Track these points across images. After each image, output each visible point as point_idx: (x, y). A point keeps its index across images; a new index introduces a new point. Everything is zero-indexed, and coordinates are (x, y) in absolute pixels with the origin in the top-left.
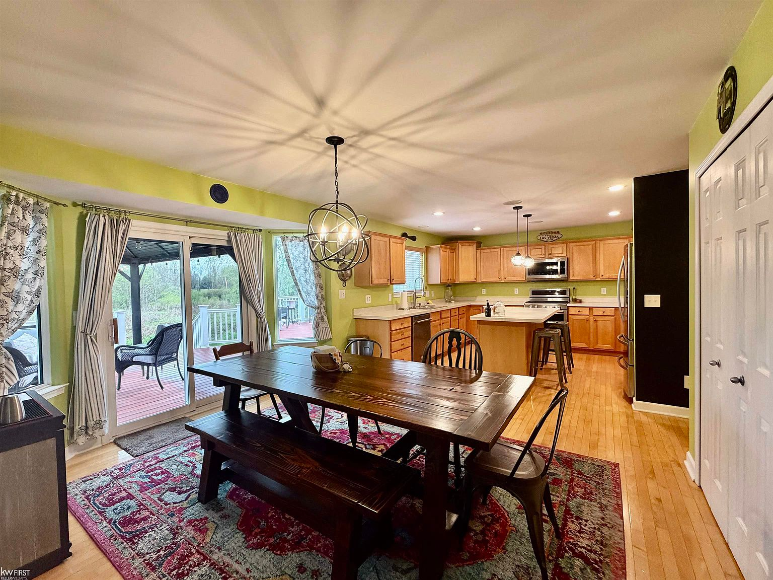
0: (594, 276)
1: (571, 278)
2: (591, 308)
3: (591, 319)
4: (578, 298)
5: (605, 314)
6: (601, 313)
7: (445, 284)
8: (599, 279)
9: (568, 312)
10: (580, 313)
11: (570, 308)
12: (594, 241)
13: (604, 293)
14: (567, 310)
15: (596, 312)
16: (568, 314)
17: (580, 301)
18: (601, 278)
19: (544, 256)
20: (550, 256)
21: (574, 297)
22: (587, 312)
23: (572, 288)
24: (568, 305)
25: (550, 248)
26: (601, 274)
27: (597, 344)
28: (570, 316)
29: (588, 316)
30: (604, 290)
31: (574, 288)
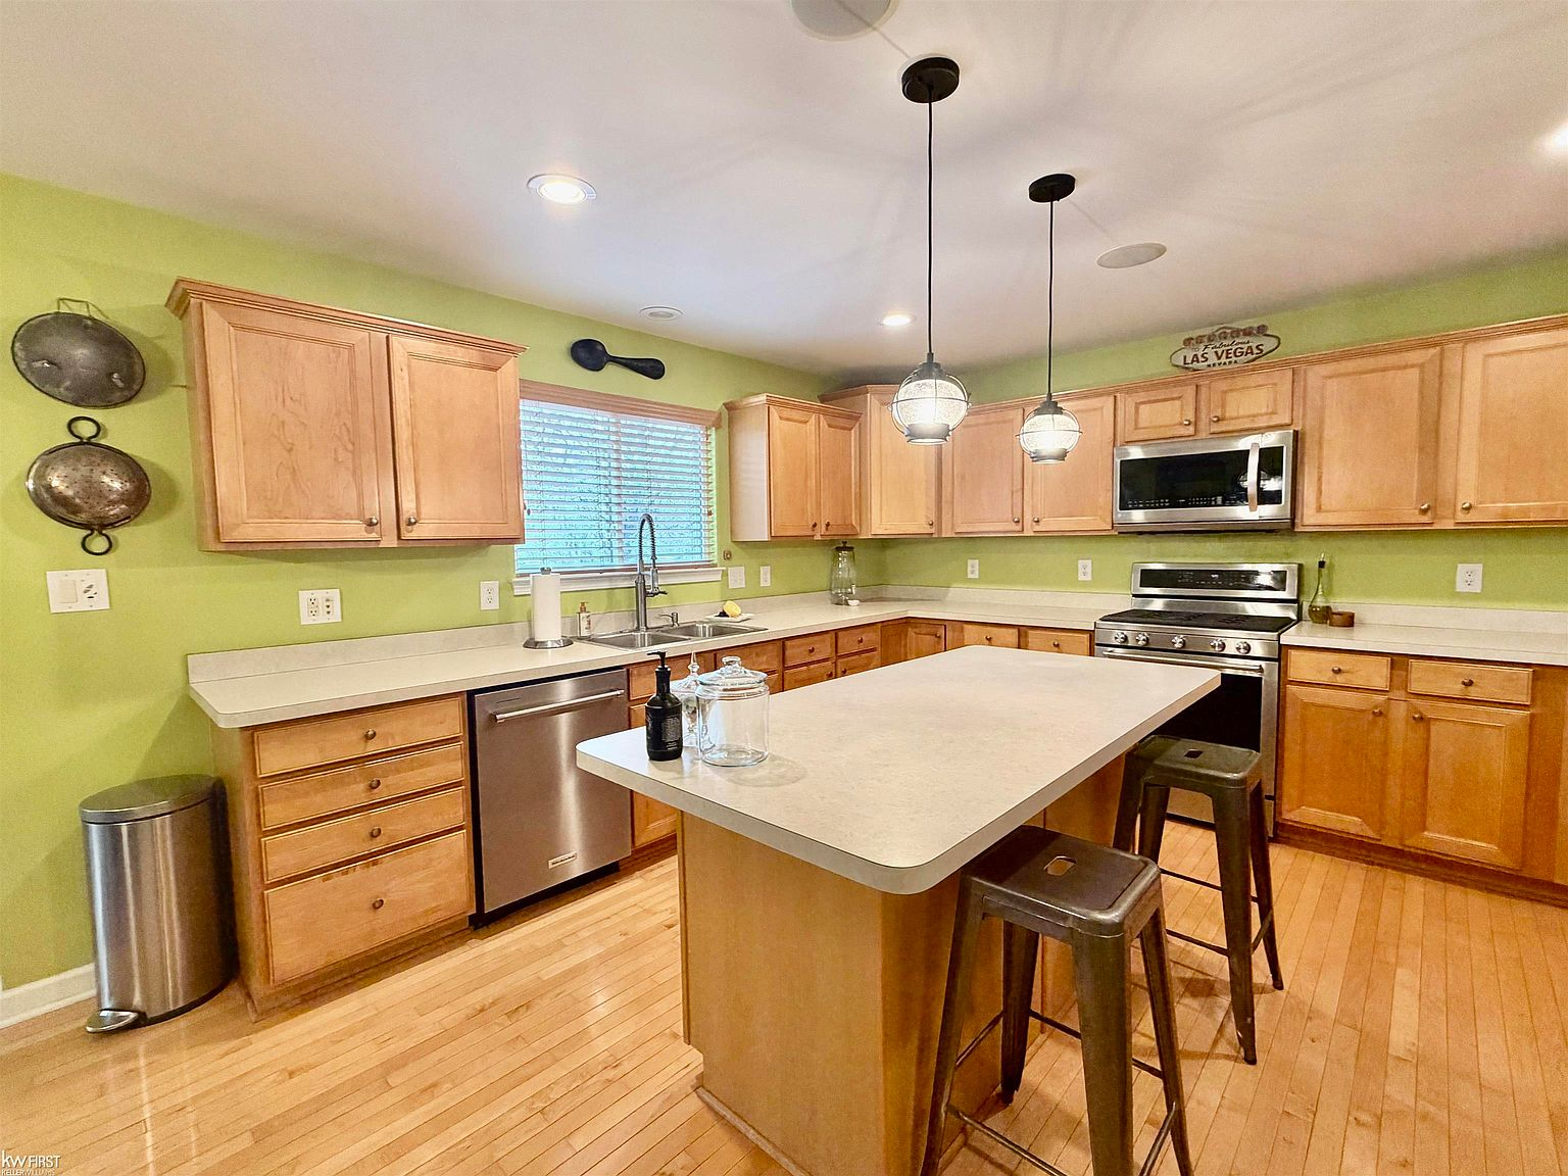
0: (1424, 512)
1: (1309, 517)
2: (1399, 662)
3: (1399, 711)
4: (1340, 604)
5: (1474, 693)
6: (1455, 689)
7: (832, 542)
8: (1449, 525)
9: (1282, 671)
10: (1340, 680)
11: (1293, 652)
12: (1435, 345)
13: (1467, 589)
14: (1278, 660)
15: (1422, 679)
16: (1283, 679)
17: (1349, 621)
18: (1462, 517)
19: (1191, 429)
20: (1215, 428)
21: (1320, 602)
22: (1377, 675)
23: (1311, 562)
24: (1286, 639)
25: (1216, 398)
26: (1465, 499)
27: (1424, 828)
28: (1291, 688)
29: (1381, 698)
30: (1469, 574)
31: (1322, 564)
